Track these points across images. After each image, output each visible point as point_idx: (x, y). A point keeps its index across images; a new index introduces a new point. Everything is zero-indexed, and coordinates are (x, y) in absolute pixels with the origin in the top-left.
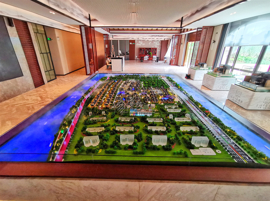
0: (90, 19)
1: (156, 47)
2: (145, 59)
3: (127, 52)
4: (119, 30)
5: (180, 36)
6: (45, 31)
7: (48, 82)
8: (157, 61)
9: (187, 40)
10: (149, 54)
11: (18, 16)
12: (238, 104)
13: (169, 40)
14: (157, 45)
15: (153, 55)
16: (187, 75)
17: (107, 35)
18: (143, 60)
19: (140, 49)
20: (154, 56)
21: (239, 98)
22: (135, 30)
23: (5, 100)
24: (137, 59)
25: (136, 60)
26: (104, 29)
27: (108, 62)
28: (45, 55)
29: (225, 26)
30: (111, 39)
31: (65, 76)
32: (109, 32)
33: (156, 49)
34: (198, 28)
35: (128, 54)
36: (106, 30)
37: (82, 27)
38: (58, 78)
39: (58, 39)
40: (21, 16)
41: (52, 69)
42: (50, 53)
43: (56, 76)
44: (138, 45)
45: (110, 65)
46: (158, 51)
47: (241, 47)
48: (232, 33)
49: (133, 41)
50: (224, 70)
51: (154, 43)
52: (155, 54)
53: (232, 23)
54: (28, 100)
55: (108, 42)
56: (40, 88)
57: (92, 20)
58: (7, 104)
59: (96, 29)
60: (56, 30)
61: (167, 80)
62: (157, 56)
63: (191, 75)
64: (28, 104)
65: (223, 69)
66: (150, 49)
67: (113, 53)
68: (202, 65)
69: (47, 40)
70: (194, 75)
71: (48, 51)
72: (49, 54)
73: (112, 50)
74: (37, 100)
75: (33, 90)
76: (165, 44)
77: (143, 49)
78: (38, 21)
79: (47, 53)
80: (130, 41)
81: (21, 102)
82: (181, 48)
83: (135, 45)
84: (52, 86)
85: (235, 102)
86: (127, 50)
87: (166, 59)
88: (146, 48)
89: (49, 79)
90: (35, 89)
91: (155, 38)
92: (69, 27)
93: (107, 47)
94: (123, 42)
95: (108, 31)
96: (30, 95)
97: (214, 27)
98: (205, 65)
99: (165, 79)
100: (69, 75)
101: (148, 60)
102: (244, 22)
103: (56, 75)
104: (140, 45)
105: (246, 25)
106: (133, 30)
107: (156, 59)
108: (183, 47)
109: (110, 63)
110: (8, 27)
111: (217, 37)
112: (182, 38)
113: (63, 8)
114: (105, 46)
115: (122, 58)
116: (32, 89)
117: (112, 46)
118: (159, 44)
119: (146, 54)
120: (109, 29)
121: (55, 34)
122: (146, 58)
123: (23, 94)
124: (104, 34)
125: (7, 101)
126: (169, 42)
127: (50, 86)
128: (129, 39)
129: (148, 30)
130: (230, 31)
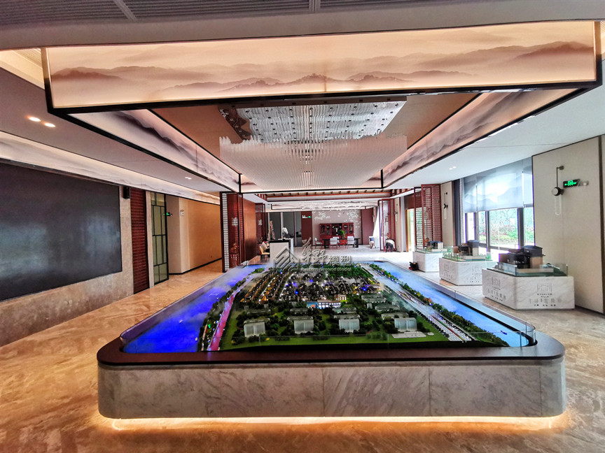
0: (239, 183)
1: (351, 221)
2: (331, 243)
3: (297, 233)
4: (282, 195)
5: (392, 201)
6: (165, 203)
7: (155, 284)
8: (357, 245)
9: (405, 207)
10: (340, 234)
11: (142, 185)
12: (500, 302)
13: (375, 208)
14: (353, 218)
15: (347, 235)
16: (411, 264)
17: (262, 204)
18: (329, 244)
19: (323, 226)
20: (348, 237)
21: (499, 292)
22: (310, 195)
23: (87, 312)
24: (318, 243)
25: (317, 245)
26: (258, 195)
27: (264, 248)
28: (159, 238)
29: (455, 184)
30: (268, 210)
31: (182, 276)
32: (266, 200)
33: (351, 225)
34: (415, 188)
35: (300, 236)
36: (261, 197)
37: (223, 194)
38: (172, 279)
39: (181, 213)
40: (145, 185)
41: (165, 261)
42: (166, 235)
43: (169, 275)
44: (317, 219)
45: (268, 253)
46: (356, 228)
47: (488, 212)
48: (469, 193)
49: (309, 213)
50: (469, 249)
51: (348, 214)
52: (351, 233)
53: (464, 179)
54: (125, 310)
55: (263, 216)
56: (142, 294)
57: (243, 184)
58: (93, 317)
59: (245, 196)
60: (180, 200)
61: (371, 268)
62: (356, 237)
63: (419, 264)
64: (127, 316)
65: (467, 247)
66: (341, 224)
67: (271, 235)
68: (435, 245)
69: (166, 216)
70: (424, 263)
71: (164, 233)
72: (166, 238)
73: (269, 230)
74: (141, 310)
75: (131, 297)
76: (367, 216)
77: (328, 225)
78: (163, 190)
79: (162, 235)
80: (303, 213)
81: (113, 314)
82: (396, 220)
83: (311, 219)
84: (163, 290)
85: (496, 300)
86: (298, 228)
87: (372, 242)
88: (333, 224)
89: (158, 281)
90: (133, 295)
91: (347, 206)
92: (202, 195)
93: (260, 223)
94: (289, 216)
95: (264, 198)
96: (127, 305)
97: (439, 185)
98: (440, 245)
99: (367, 268)
100: (189, 273)
101: (339, 244)
102: (481, 177)
103: (169, 273)
104: (321, 219)
105: (484, 182)
106: (307, 195)
107: (353, 243)
108: (400, 219)
109: (268, 251)
110: (122, 199)
111: (448, 199)
112: (395, 204)
113: (210, 172)
114: (257, 223)
115: (289, 241)
116: (129, 295)
117: (270, 223)
118: (357, 216)
119: (334, 234)
120: (266, 195)
121: (178, 206)
122: (334, 240)
123: (115, 302)
124: (257, 204)
125: (90, 314)
126: (375, 212)
127: (159, 290)
128: (301, 210)
129: (333, 194)
130: (466, 190)
